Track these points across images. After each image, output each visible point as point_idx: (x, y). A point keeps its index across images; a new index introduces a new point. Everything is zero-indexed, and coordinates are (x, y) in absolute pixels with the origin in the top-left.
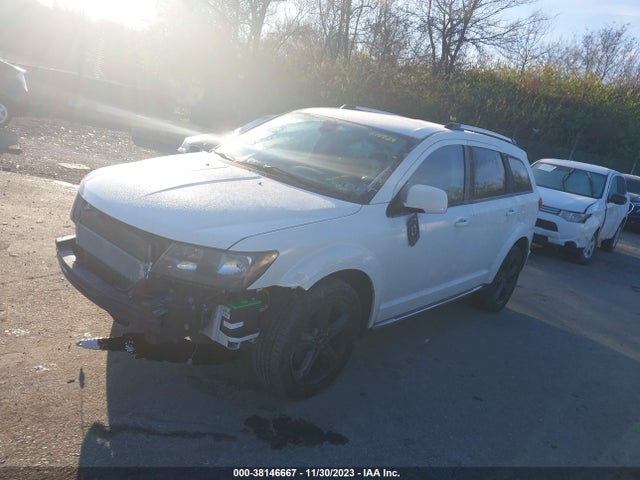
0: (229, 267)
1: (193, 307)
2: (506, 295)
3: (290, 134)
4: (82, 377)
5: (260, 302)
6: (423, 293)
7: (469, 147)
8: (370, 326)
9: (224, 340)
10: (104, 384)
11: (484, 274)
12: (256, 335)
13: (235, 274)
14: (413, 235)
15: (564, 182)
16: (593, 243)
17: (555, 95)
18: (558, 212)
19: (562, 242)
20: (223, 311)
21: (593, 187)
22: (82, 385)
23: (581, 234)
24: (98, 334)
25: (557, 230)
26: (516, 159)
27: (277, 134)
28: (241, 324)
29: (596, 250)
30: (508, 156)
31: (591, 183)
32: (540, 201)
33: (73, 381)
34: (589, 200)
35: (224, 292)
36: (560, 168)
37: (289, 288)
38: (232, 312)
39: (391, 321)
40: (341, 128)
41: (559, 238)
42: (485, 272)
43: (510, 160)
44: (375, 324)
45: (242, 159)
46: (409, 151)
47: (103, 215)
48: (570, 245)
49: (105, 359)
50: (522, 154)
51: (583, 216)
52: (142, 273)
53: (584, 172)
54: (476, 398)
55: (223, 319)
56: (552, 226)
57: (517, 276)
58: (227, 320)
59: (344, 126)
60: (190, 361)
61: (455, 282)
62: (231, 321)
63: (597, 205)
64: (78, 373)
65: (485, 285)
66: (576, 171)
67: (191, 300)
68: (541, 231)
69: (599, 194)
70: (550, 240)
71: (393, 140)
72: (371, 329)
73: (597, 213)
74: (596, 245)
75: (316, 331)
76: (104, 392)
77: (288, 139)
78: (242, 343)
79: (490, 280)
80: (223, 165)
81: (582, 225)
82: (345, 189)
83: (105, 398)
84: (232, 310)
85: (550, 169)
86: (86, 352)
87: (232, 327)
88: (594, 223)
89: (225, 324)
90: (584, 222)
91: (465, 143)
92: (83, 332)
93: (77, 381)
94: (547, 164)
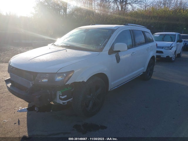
0: (59, 78)
1: (49, 93)
2: (151, 75)
3: (75, 35)
4: (19, 121)
5: (71, 88)
6: (125, 77)
7: (132, 30)
8: (109, 90)
9: (61, 102)
10: (26, 123)
11: (143, 69)
12: (72, 99)
13: (61, 80)
14: (118, 59)
15: (163, 39)
16: (175, 55)
17: (156, 15)
18: (162, 48)
19: (165, 56)
20: (59, 93)
21: (172, 39)
22: (19, 124)
23: (170, 53)
24: (24, 107)
25: (163, 53)
26: (147, 32)
27: (71, 36)
28: (66, 96)
29: (176, 57)
30: (144, 32)
31: (171, 38)
32: (157, 45)
33: (16, 123)
34: (171, 43)
35: (58, 86)
36: (161, 35)
37: (80, 82)
38: (62, 93)
39: (116, 88)
40: (90, 30)
41: (164, 55)
42: (143, 68)
43: (145, 33)
44: (111, 89)
45: (61, 45)
46: (113, 33)
47: (16, 69)
48: (168, 57)
49: (26, 115)
50: (149, 31)
51: (170, 48)
52: (31, 85)
53: (169, 35)
54: (146, 107)
55: (60, 95)
56: (162, 52)
57: (153, 68)
58: (61, 96)
59: (91, 29)
60: (51, 111)
61: (134, 73)
62: (62, 96)
63: (174, 44)
64: (17, 120)
65: (144, 72)
66: (166, 35)
67: (48, 91)
68: (158, 54)
69: (174, 40)
70: (161, 56)
71: (107, 31)
72: (110, 91)
73: (174, 46)
74: (176, 56)
75: (92, 95)
76: (26, 125)
77: (74, 36)
78: (67, 102)
79: (145, 71)
80: (54, 47)
81: (170, 50)
82: (94, 48)
83: (27, 127)
84: (62, 92)
85: (158, 36)
86: (20, 113)
87: (63, 97)
88: (174, 49)
89: (61, 97)
90: (171, 49)
91: (130, 29)
92: (19, 107)
93: (17, 123)
94: (157, 34)
